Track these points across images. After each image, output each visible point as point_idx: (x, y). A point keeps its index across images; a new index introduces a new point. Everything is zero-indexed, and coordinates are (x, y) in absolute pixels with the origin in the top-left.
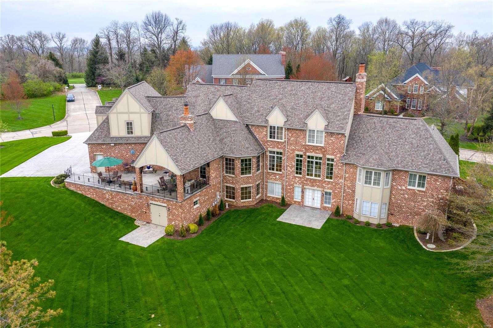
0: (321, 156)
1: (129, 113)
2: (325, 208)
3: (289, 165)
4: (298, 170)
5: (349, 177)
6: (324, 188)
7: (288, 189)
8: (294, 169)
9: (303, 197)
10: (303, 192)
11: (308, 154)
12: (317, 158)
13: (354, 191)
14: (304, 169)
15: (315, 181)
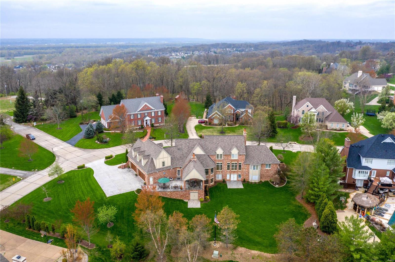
0: (237, 162)
1: (163, 158)
2: (239, 180)
3: (225, 167)
4: (228, 169)
5: (247, 168)
6: (238, 173)
7: (224, 176)
8: (227, 168)
9: (230, 178)
10: (230, 176)
11: (232, 162)
12: (235, 163)
13: (249, 173)
14: (231, 168)
15: (235, 171)
